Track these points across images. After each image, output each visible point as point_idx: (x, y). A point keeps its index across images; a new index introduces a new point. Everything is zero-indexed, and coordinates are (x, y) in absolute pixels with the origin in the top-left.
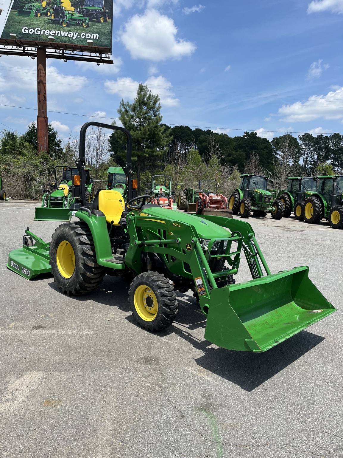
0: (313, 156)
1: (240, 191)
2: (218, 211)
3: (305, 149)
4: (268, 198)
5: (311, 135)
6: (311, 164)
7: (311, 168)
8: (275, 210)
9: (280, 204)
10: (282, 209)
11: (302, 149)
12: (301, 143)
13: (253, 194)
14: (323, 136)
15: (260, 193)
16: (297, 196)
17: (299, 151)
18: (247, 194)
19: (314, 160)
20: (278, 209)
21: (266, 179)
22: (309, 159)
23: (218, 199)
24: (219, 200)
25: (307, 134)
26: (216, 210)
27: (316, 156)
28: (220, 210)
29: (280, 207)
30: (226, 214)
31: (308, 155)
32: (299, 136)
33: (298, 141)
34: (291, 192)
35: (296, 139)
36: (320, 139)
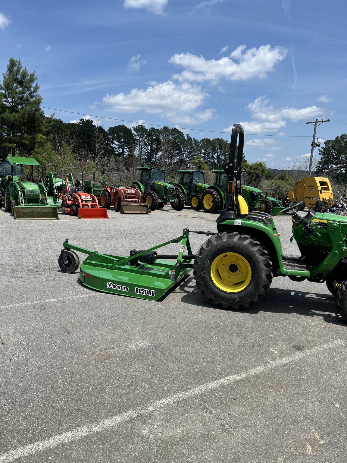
0: (147, 147)
1: (139, 183)
2: (135, 204)
3: (139, 140)
4: (172, 190)
5: (144, 127)
6: (145, 155)
7: (145, 158)
8: (177, 202)
9: (181, 196)
10: (184, 201)
11: (137, 140)
12: (136, 134)
13: (155, 187)
14: (154, 128)
15: (164, 186)
16: (189, 188)
17: (134, 141)
18: (149, 186)
19: (147, 151)
20: (180, 200)
21: (164, 172)
22: (143, 150)
23: (133, 192)
24: (133, 194)
25: (141, 125)
26: (133, 204)
27: (149, 147)
28: (137, 204)
29: (181, 199)
30: (142, 207)
31: (142, 146)
32: (133, 127)
33: (133, 132)
34: (183, 184)
35: (130, 130)
36: (152, 131)
